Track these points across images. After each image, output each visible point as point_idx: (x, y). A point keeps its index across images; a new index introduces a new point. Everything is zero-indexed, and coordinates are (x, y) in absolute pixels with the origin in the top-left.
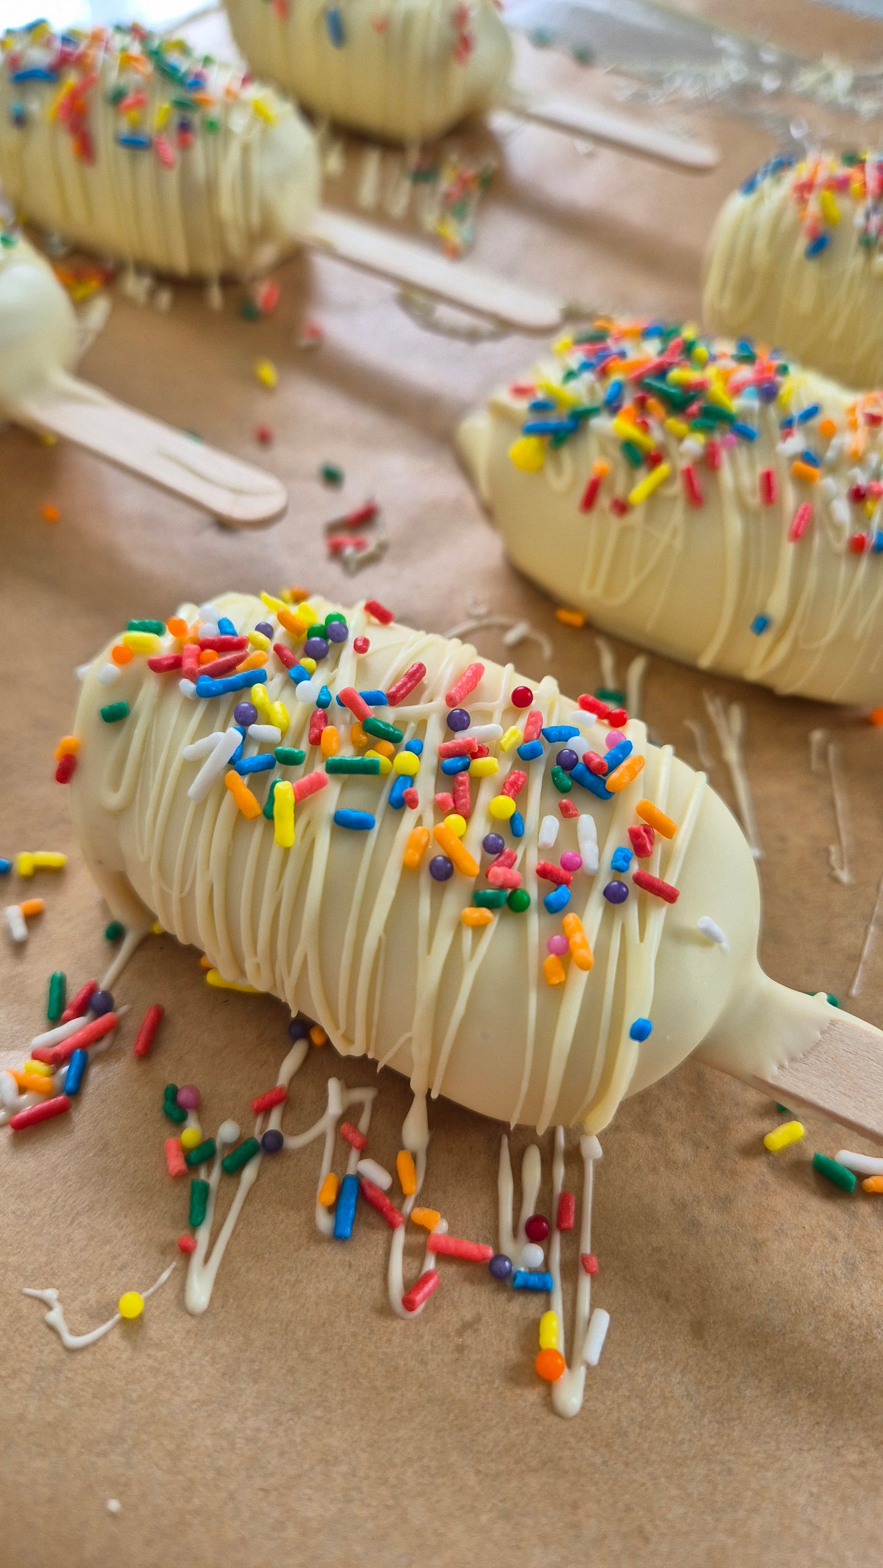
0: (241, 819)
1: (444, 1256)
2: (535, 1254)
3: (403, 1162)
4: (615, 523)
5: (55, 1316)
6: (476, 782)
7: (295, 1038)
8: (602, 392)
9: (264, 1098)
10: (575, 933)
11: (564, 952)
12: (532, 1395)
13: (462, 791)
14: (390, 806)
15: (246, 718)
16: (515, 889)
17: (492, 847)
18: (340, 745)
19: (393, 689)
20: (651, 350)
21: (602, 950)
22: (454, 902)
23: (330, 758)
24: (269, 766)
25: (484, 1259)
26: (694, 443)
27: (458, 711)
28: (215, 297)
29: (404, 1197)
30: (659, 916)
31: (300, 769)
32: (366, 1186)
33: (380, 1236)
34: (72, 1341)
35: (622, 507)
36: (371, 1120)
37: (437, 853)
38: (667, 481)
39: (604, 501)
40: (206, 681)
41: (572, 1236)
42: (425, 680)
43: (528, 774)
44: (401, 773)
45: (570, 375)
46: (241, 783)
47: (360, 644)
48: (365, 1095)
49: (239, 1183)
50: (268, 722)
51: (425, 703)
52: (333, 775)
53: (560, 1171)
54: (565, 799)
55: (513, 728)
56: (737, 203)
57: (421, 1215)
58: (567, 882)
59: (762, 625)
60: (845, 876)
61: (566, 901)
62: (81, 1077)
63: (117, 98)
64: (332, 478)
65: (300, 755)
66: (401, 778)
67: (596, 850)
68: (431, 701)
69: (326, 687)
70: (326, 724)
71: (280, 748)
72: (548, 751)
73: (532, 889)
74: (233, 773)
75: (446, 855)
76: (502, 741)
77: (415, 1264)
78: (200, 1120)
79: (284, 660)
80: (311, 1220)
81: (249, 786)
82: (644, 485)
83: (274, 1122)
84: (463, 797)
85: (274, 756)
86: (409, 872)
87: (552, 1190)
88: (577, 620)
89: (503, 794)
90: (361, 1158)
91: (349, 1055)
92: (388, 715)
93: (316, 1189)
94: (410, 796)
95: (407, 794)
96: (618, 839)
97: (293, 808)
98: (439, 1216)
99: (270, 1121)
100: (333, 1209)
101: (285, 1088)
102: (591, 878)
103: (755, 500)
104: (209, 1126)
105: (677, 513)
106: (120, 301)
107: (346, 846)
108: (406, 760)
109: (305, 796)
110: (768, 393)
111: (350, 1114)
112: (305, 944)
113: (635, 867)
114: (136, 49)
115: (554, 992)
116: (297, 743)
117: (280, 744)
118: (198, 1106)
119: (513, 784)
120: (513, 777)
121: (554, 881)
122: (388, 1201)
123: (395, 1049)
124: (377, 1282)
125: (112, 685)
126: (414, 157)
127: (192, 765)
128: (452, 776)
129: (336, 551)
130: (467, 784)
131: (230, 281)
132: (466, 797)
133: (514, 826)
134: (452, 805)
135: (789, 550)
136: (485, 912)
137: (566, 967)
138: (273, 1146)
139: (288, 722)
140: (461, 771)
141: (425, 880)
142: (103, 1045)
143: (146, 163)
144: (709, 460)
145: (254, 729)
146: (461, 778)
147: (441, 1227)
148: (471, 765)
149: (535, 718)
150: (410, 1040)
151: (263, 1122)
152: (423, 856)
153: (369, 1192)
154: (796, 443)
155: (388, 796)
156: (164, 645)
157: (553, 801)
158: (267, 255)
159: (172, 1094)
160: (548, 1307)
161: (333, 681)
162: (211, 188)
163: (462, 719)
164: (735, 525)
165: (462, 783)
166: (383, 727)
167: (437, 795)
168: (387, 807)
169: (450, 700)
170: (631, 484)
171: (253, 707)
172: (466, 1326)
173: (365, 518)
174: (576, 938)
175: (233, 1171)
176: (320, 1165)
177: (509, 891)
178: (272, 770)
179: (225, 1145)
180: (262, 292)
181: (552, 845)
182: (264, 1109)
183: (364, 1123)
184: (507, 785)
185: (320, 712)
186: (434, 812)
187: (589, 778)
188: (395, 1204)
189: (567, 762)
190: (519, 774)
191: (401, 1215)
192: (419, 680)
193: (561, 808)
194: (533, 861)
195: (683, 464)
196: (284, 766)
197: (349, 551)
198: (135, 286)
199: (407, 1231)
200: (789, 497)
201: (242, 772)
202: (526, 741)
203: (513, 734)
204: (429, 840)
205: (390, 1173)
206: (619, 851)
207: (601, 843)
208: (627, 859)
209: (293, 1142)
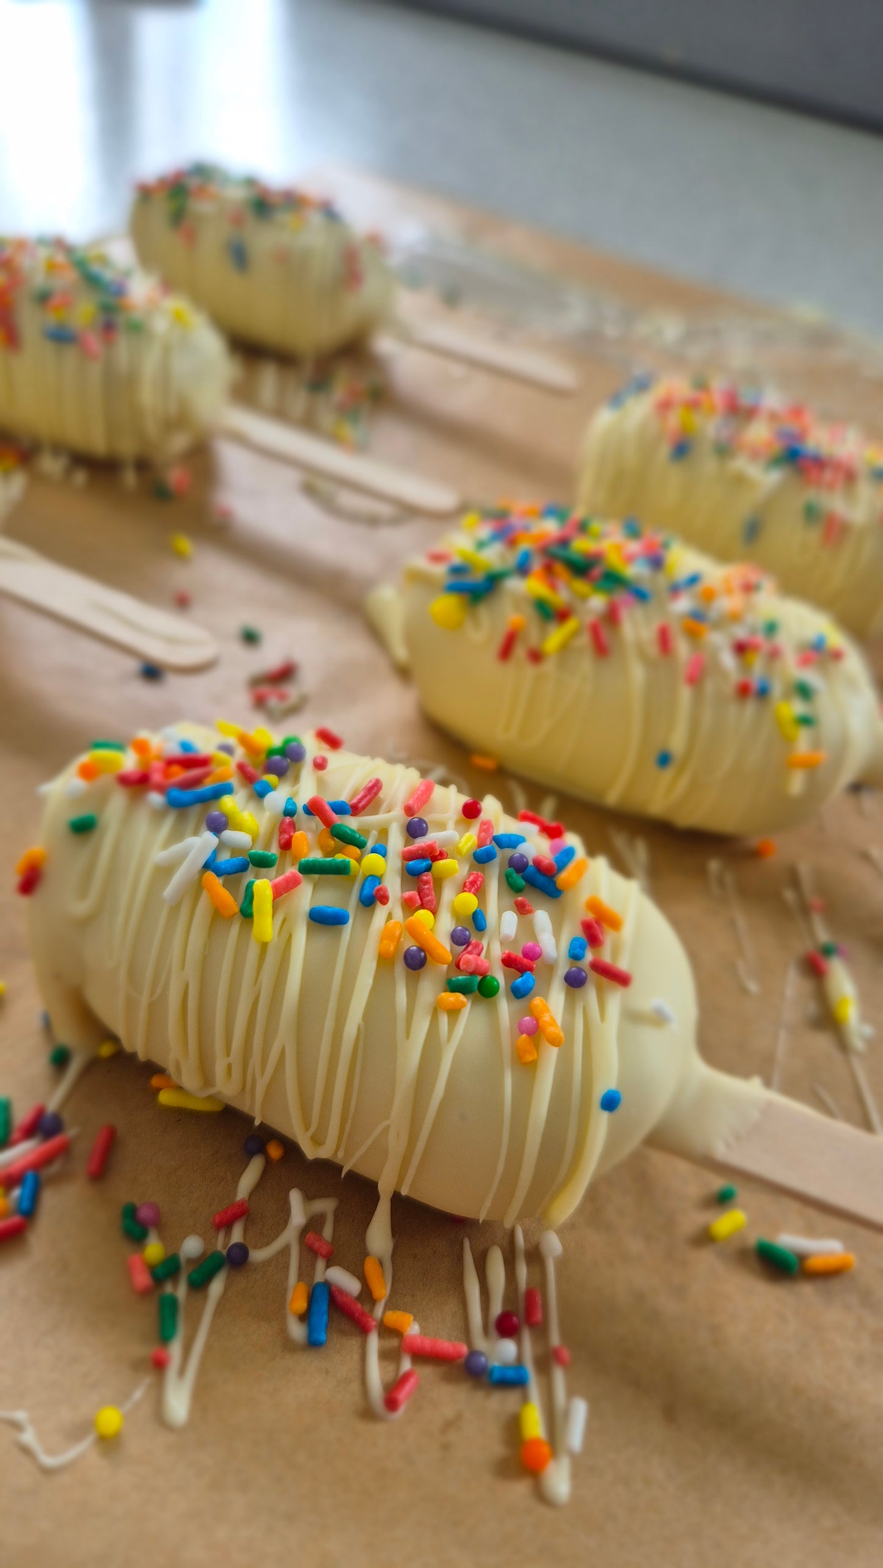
0: (218, 917)
1: (421, 1356)
2: (508, 1349)
3: (370, 1267)
4: (530, 671)
5: (29, 1437)
6: (439, 883)
7: (250, 1154)
8: (512, 559)
9: (226, 1213)
10: (543, 1014)
11: (533, 1031)
12: (521, 1489)
13: (427, 888)
14: (360, 903)
15: (218, 826)
16: (484, 975)
17: (459, 939)
18: (310, 849)
19: (355, 801)
20: (550, 527)
21: (569, 1028)
22: (429, 989)
23: (303, 859)
24: (243, 868)
25: (459, 1356)
26: (597, 602)
27: (416, 819)
28: (130, 478)
29: (373, 1302)
30: (616, 1000)
31: (272, 871)
32: (337, 1293)
33: (353, 1343)
34: (48, 1461)
35: (536, 656)
36: (334, 1230)
37: (410, 944)
38: (575, 634)
39: (520, 652)
40: (176, 793)
41: (540, 1330)
42: (381, 795)
43: (484, 874)
44: (368, 874)
45: (481, 545)
46: (218, 882)
47: (319, 761)
48: (326, 1206)
49: (205, 1298)
50: (238, 827)
51: (384, 813)
52: (306, 876)
53: (522, 1271)
54: (520, 896)
55: (467, 835)
56: (604, 419)
57: (394, 1318)
58: (531, 969)
59: (664, 760)
60: (753, 987)
61: (532, 985)
62: (35, 1198)
63: (44, 298)
64: (250, 638)
65: (274, 857)
66: (370, 878)
67: (553, 941)
68: (389, 812)
69: (291, 799)
70: (295, 831)
71: (253, 851)
72: (502, 855)
73: (499, 976)
74: (210, 874)
75: (418, 945)
76: (460, 845)
77: (391, 1367)
78: (162, 1238)
79: (247, 775)
80: (283, 1331)
81: (224, 885)
82: (555, 638)
83: (237, 1235)
84: (428, 895)
85: (249, 860)
86: (384, 961)
87: (516, 1289)
88: (489, 764)
89: (464, 891)
90: (328, 1267)
91: (316, 1158)
92: (352, 823)
93: (285, 1300)
94: (382, 893)
95: (378, 890)
96: (572, 931)
97: (272, 904)
98: (412, 1318)
99: (233, 1236)
100: (305, 1317)
101: (246, 1201)
102: (551, 968)
103: (653, 650)
104: (171, 1241)
105: (586, 663)
106: (37, 479)
107: (323, 939)
108: (372, 861)
109: (281, 895)
110: (657, 562)
111: (314, 1224)
112: (284, 1037)
113: (589, 956)
114: (60, 258)
115: (527, 1068)
116: (267, 846)
117: (251, 849)
118: (157, 1222)
119: (473, 883)
120: (472, 878)
121: (518, 970)
122: (359, 1306)
123: (369, 1142)
124: (355, 1386)
125: (77, 799)
126: (308, 370)
127: (165, 871)
128: (417, 877)
129: (260, 702)
130: (432, 884)
131: (143, 465)
132: (432, 895)
133: (477, 921)
134: (419, 901)
135: (685, 693)
136: (461, 997)
137: (537, 1046)
138: (237, 1259)
139: (258, 829)
140: (425, 872)
141: (400, 969)
142: (55, 1168)
143: (71, 356)
144: (612, 616)
145: (227, 834)
146: (425, 878)
147: (413, 1329)
148: (433, 867)
149: (487, 827)
150: (387, 1128)
151: (225, 1237)
152: (397, 947)
153: (339, 1298)
154: (683, 605)
155: (359, 895)
156: (129, 762)
157: (509, 900)
158: (179, 443)
159: (131, 1213)
160: (525, 1400)
161: (296, 794)
162: (132, 380)
163: (422, 826)
164: (637, 673)
165: (427, 882)
166: (349, 832)
167: (404, 894)
168: (358, 904)
169: (409, 810)
170: (544, 635)
171: (224, 815)
172: (449, 1425)
173: (284, 674)
174: (546, 1018)
175: (199, 1285)
176: (287, 1277)
177: (479, 978)
178: (244, 873)
179: (190, 1261)
180: (174, 476)
181: (514, 936)
182: (225, 1224)
183: (328, 1232)
184: (467, 884)
185: (288, 819)
186: (403, 910)
187: (540, 879)
188: (366, 1309)
189: (518, 865)
190: (478, 874)
191: (374, 1320)
192: (376, 794)
193: (516, 906)
194: (497, 952)
195: (589, 619)
196: (256, 868)
197: (273, 702)
198: (51, 465)
199: (381, 1336)
200: (682, 649)
201: (219, 873)
202: (479, 846)
203: (468, 840)
204: (401, 932)
205: (359, 1278)
206: (576, 941)
207: (557, 933)
208: (583, 948)
209: (258, 1255)
